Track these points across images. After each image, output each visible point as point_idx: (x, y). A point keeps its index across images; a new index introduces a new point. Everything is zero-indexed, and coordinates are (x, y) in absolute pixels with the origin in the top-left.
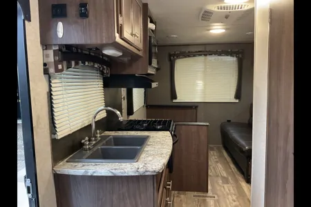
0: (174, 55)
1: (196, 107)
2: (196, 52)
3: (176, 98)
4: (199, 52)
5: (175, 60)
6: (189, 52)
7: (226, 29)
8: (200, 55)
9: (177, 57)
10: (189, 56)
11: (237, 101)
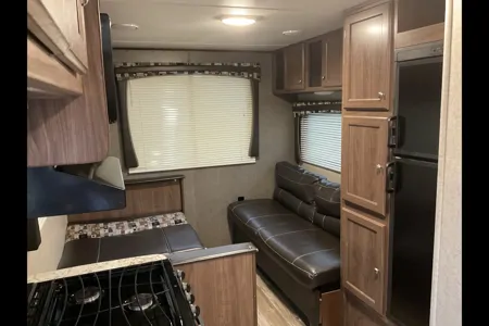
0: (123, 69)
1: (180, 180)
2: (172, 65)
3: (135, 165)
4: (179, 64)
5: (126, 80)
6: (156, 65)
7: (259, 18)
8: (181, 72)
9: (131, 74)
10: (157, 73)
11: (253, 160)
